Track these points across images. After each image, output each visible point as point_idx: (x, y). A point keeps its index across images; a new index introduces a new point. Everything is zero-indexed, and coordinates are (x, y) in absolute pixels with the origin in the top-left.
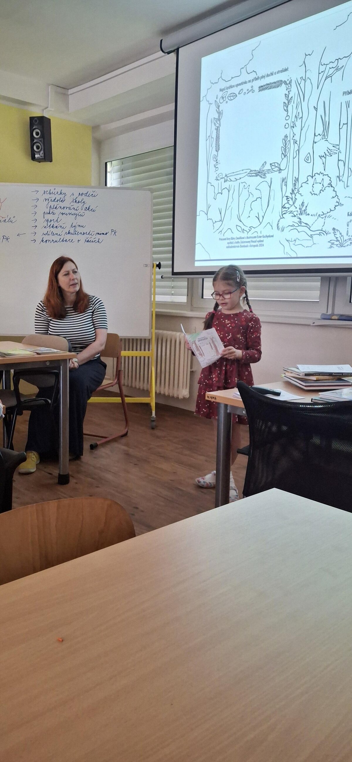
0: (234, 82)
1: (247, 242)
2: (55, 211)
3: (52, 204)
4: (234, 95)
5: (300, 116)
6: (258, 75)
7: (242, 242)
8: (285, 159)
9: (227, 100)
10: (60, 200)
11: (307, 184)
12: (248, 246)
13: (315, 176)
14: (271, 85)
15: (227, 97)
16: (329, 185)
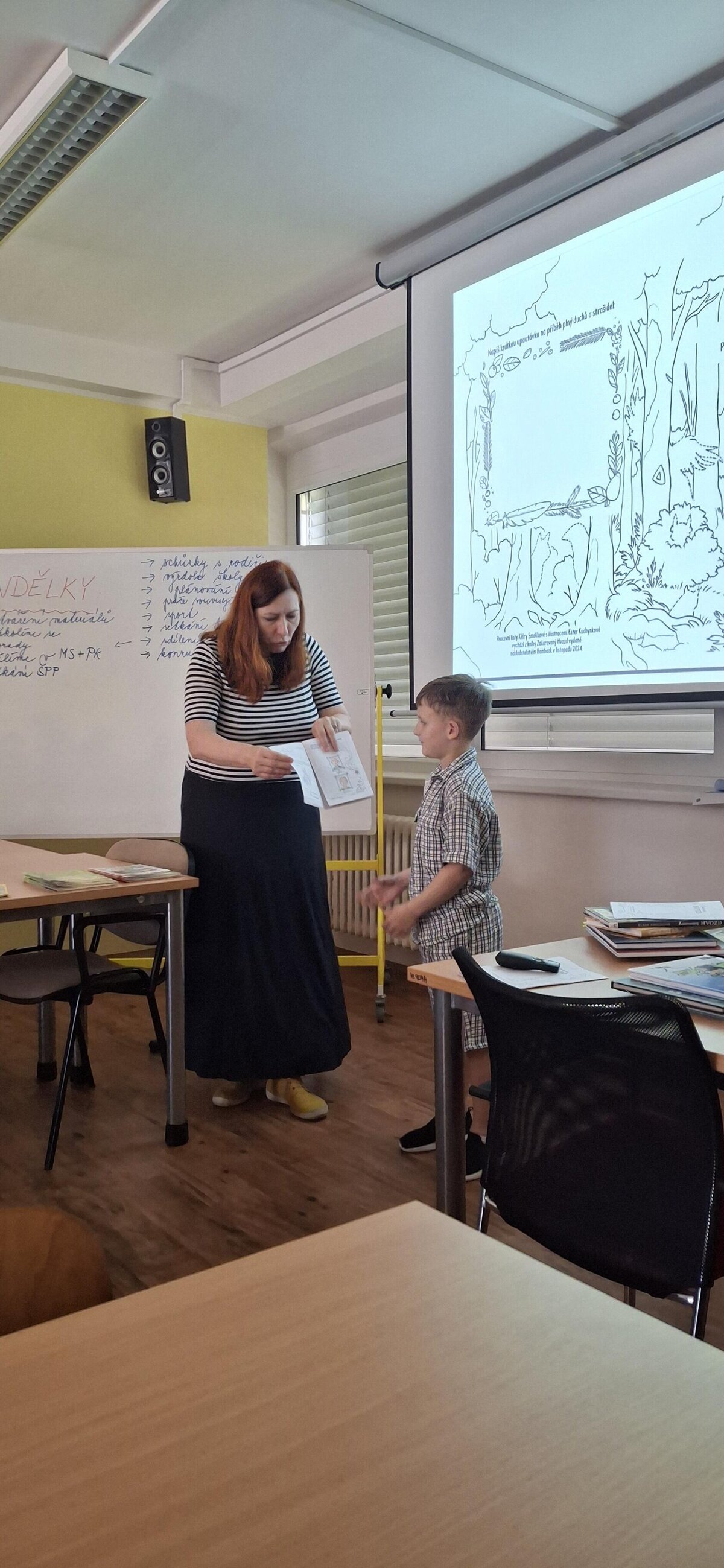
0: (515, 336)
1: (549, 643)
2: (186, 597)
3: (180, 584)
4: (516, 360)
5: (641, 394)
6: (558, 321)
7: (540, 644)
8: (616, 479)
9: (503, 370)
10: (196, 576)
11: (660, 527)
12: (552, 651)
13: (674, 509)
14: (583, 338)
15: (502, 365)
16: (703, 527)
